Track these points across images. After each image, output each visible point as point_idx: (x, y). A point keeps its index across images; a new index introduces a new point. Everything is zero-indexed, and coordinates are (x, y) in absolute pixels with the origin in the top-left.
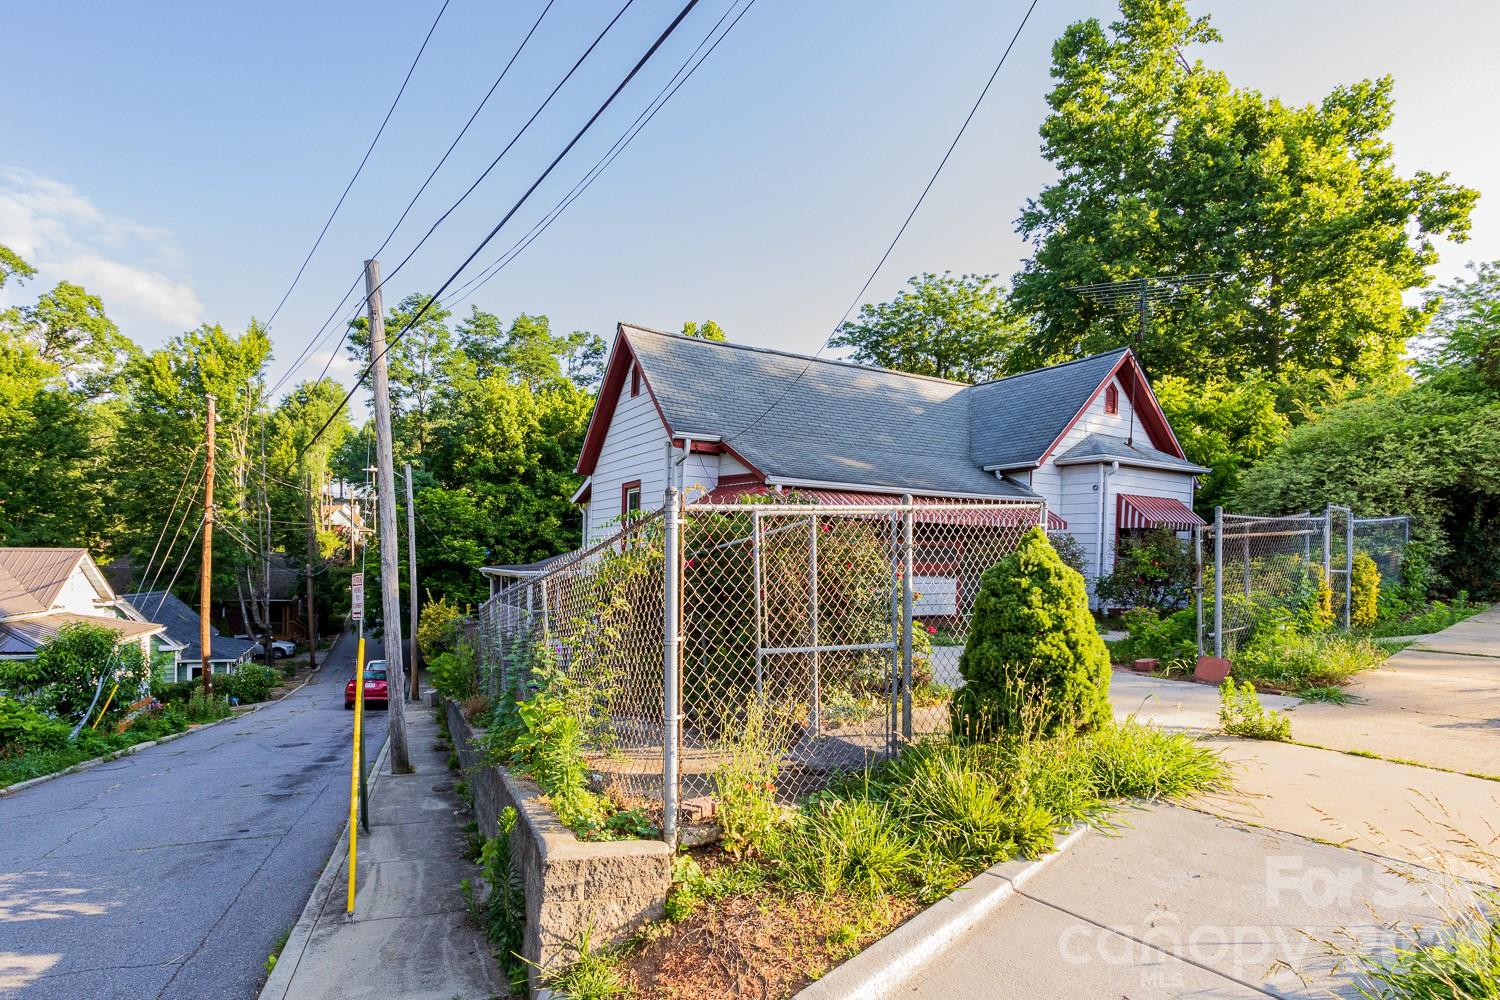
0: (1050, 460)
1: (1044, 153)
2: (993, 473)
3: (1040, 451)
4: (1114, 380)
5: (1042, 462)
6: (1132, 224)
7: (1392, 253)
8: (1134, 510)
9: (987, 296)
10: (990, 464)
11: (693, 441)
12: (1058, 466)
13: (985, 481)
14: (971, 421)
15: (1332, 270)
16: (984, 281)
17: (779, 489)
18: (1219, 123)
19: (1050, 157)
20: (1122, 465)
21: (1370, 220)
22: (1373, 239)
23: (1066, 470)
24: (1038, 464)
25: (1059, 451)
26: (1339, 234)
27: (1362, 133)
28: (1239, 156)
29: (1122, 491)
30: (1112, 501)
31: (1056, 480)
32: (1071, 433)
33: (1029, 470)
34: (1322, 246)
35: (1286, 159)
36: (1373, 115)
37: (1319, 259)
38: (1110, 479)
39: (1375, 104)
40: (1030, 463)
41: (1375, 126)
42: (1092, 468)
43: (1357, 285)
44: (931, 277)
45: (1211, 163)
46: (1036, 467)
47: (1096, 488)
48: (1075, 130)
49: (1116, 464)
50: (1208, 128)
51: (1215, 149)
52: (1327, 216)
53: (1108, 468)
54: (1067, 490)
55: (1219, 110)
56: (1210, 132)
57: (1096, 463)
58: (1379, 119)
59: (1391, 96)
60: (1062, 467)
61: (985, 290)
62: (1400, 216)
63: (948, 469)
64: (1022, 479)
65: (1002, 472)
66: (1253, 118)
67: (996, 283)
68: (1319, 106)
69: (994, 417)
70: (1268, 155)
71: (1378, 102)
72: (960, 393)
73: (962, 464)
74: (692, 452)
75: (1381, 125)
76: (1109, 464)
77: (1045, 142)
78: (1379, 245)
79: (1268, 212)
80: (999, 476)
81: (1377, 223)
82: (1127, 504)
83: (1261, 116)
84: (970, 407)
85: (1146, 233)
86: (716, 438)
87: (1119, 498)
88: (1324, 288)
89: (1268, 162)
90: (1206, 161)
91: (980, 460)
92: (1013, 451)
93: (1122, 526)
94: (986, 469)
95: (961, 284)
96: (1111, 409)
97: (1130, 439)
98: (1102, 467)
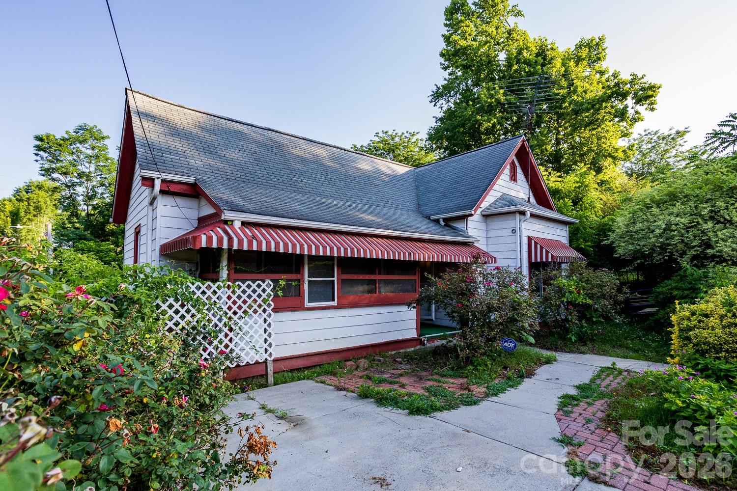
0: (479, 211)
1: (442, 66)
2: (437, 221)
3: (474, 203)
4: (514, 158)
5: (475, 211)
6: (492, 96)
7: (622, 115)
8: (542, 248)
9: (415, 142)
10: (434, 214)
11: (163, 181)
12: (484, 216)
13: (433, 226)
14: (417, 188)
15: (593, 123)
16: (413, 135)
17: (237, 225)
18: (529, 51)
19: (445, 68)
20: (532, 215)
21: (610, 97)
22: (612, 107)
23: (489, 220)
24: (473, 212)
25: (484, 205)
26: (596, 105)
27: (593, 62)
28: (540, 67)
29: (532, 234)
30: (525, 241)
31: (483, 226)
32: (492, 193)
33: (464, 218)
34: (587, 110)
35: (563, 69)
36: (598, 54)
37: (587, 117)
38: (524, 225)
39: (598, 48)
40: (468, 212)
41: (599, 59)
42: (511, 216)
43: (604, 133)
44: (386, 132)
45: (527, 70)
46: (471, 215)
47: (514, 231)
48: (459, 49)
49: (528, 214)
50: (525, 52)
51: (528, 63)
52: (589, 96)
53: (522, 217)
54: (491, 234)
55: (528, 45)
56: (525, 54)
57: (513, 213)
58: (601, 56)
59: (604, 46)
60: (487, 217)
61: (413, 140)
62: (624, 96)
63: (405, 217)
64: (460, 225)
65: (445, 220)
66: (544, 51)
67: (418, 137)
68: (573, 48)
69: (433, 184)
70: (554, 67)
71: (600, 48)
72: (408, 171)
73: (414, 215)
74: (162, 192)
75: (602, 59)
76: (523, 213)
77: (442, 60)
78: (616, 111)
79: (557, 94)
80: (443, 223)
81: (613, 100)
82: (536, 244)
83: (548, 50)
84: (416, 180)
85: (498, 102)
86: (191, 180)
87: (530, 239)
88: (586, 133)
89: (555, 70)
90: (524, 69)
91: (428, 212)
92: (451, 205)
93: (533, 260)
94: (432, 218)
95: (401, 136)
96: (514, 178)
97: (529, 198)
98: (518, 216)
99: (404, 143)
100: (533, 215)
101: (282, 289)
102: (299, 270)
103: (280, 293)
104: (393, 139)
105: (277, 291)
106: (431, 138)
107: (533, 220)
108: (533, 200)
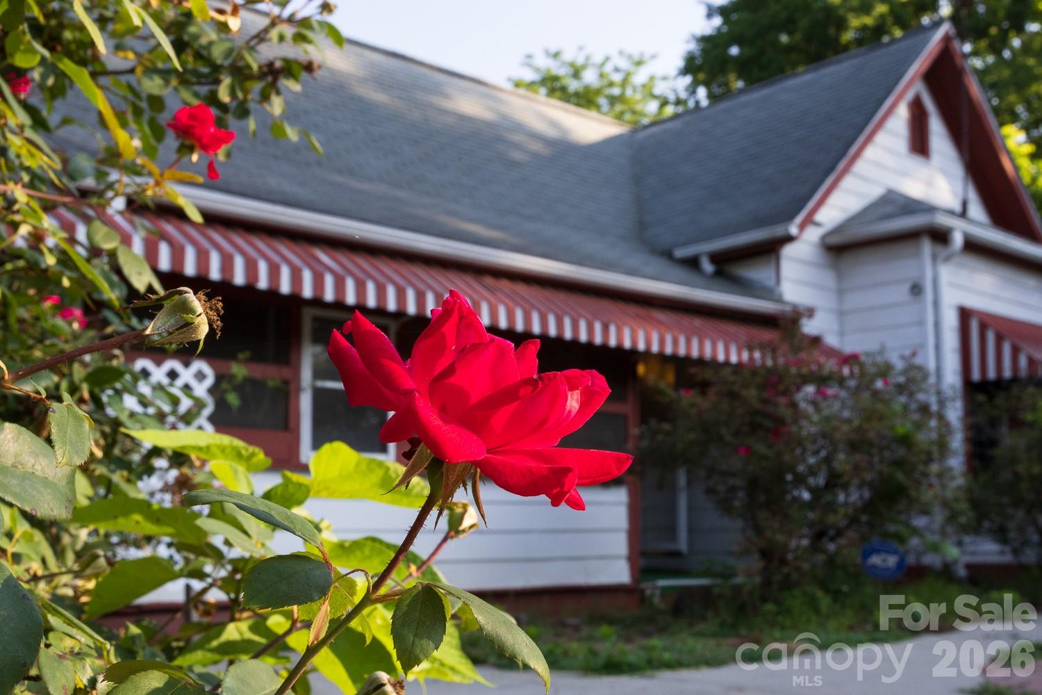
0: (813, 232)
2: (693, 262)
4: (919, 88)
5: (801, 230)
8: (1000, 339)
9: (645, 84)
12: (829, 246)
16: (639, 62)
23: (847, 257)
24: (793, 230)
25: (830, 217)
29: (972, 301)
30: (950, 320)
31: (828, 278)
32: (848, 182)
38: (946, 273)
42: (907, 247)
44: (557, 53)
46: (789, 239)
47: (917, 290)
49: (958, 240)
53: (940, 250)
54: (855, 300)
57: (913, 234)
60: (839, 248)
61: (641, 78)
64: (758, 273)
65: (714, 257)
76: (942, 238)
80: (708, 267)
82: (983, 329)
87: (965, 315)
91: (666, 238)
93: (976, 376)
94: (680, 253)
95: (603, 64)
96: (919, 145)
97: (965, 204)
98: (927, 246)
99: (611, 84)
100: (974, 247)
101: (239, 389)
102: (286, 355)
103: (233, 399)
104: (576, 74)
105: (224, 391)
106: (690, 66)
107: (972, 261)
108: (977, 211)
